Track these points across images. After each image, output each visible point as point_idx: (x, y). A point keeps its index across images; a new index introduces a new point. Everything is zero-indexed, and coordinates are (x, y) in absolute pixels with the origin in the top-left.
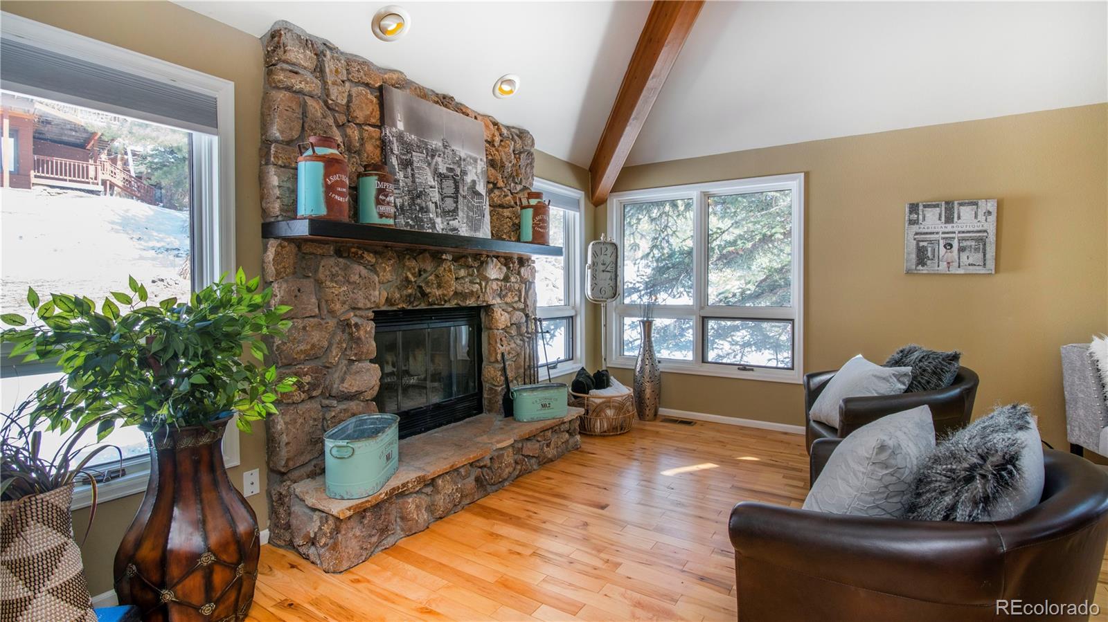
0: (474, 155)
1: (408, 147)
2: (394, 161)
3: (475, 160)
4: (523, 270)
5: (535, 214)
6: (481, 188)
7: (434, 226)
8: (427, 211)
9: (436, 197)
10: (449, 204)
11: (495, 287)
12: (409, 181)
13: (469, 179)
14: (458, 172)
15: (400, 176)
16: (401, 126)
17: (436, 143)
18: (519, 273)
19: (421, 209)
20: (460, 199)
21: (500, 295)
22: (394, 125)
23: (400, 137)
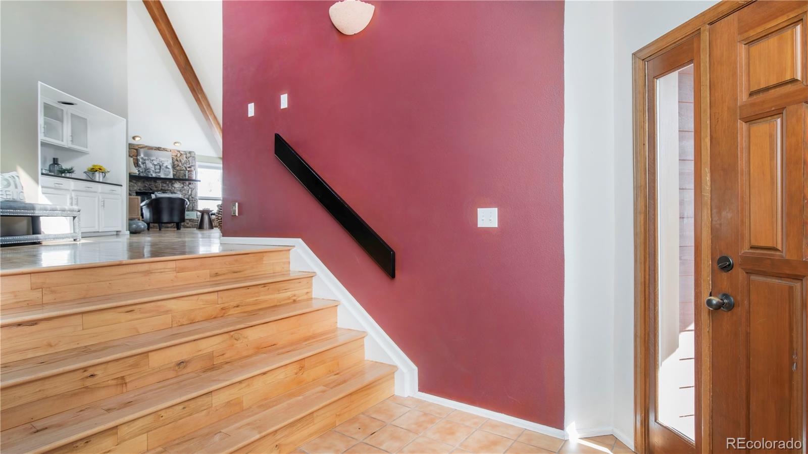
0: (167, 159)
1: (145, 160)
2: (140, 163)
3: (168, 161)
4: (190, 186)
5: (188, 172)
6: (170, 167)
7: (152, 175)
8: (150, 172)
9: (153, 169)
10: (158, 171)
11: (178, 189)
12: (145, 167)
13: (165, 165)
14: (161, 164)
15: (142, 166)
16: (142, 156)
17: (152, 158)
18: (188, 186)
19: (148, 172)
20: (161, 169)
21: (180, 191)
22: (140, 155)
23: (142, 158)
